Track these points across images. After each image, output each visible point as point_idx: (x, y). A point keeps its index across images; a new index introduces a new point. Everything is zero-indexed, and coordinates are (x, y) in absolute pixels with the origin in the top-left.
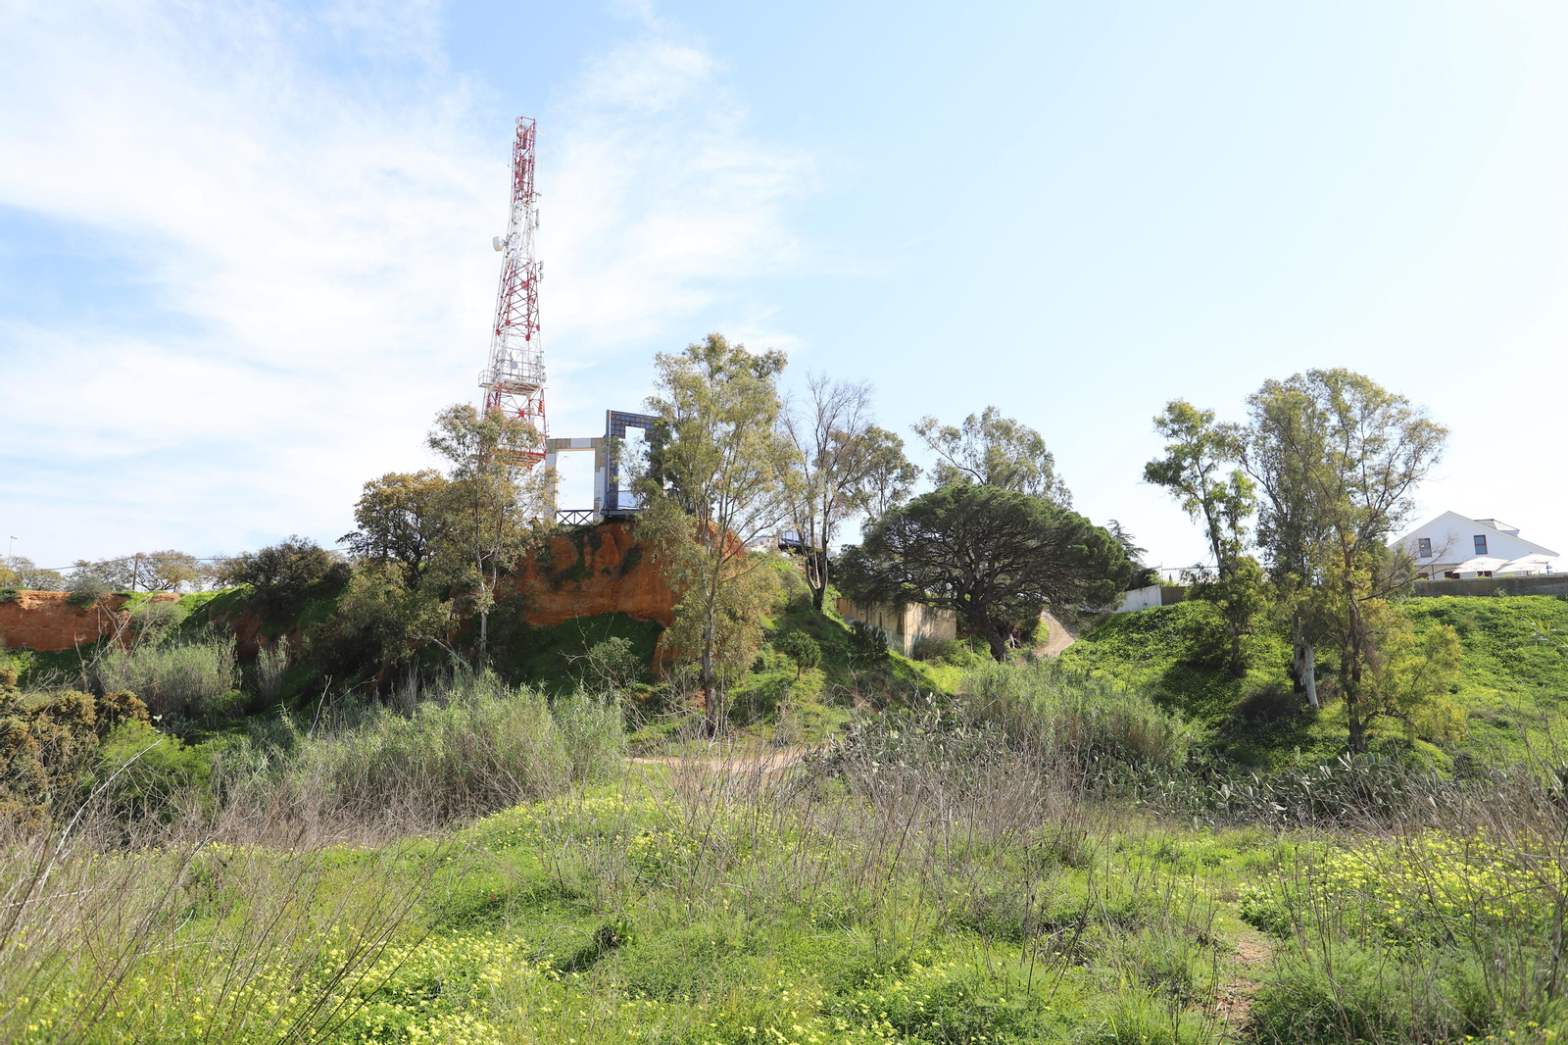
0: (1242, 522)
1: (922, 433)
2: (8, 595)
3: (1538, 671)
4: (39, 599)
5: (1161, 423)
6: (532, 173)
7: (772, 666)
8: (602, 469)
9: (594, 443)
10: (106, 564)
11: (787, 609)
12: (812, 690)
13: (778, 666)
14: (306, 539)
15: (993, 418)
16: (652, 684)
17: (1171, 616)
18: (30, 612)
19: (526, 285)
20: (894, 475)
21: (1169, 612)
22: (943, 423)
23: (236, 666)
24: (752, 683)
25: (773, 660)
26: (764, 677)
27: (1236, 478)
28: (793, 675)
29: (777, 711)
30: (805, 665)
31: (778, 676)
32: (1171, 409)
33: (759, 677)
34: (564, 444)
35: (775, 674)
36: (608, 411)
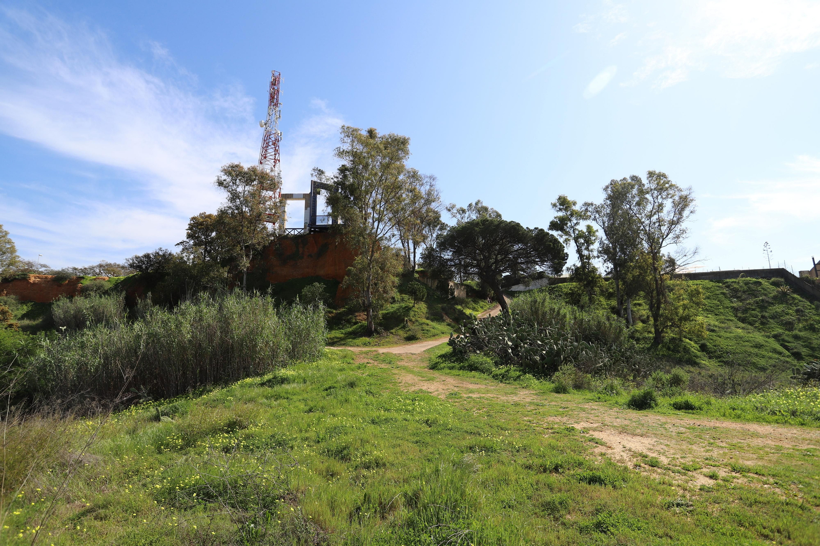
0: (591, 247)
1: (449, 210)
2: (23, 276)
3: (713, 309)
4: (39, 278)
5: (554, 205)
6: (278, 95)
7: (399, 300)
8: (309, 209)
9: (305, 196)
10: (85, 269)
11: (402, 275)
12: (422, 312)
13: (403, 300)
14: (166, 250)
15: (480, 205)
16: (336, 309)
17: (555, 289)
18: (34, 284)
19: (274, 144)
20: (437, 228)
21: (554, 288)
22: (458, 207)
23: (125, 307)
24: (390, 308)
25: (399, 297)
26: (396, 306)
27: (589, 227)
28: (411, 305)
29: (405, 323)
30: (417, 299)
31: (403, 305)
32: (560, 198)
33: (393, 305)
34: (290, 196)
35: (401, 304)
36: (312, 181)
